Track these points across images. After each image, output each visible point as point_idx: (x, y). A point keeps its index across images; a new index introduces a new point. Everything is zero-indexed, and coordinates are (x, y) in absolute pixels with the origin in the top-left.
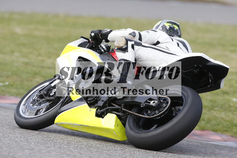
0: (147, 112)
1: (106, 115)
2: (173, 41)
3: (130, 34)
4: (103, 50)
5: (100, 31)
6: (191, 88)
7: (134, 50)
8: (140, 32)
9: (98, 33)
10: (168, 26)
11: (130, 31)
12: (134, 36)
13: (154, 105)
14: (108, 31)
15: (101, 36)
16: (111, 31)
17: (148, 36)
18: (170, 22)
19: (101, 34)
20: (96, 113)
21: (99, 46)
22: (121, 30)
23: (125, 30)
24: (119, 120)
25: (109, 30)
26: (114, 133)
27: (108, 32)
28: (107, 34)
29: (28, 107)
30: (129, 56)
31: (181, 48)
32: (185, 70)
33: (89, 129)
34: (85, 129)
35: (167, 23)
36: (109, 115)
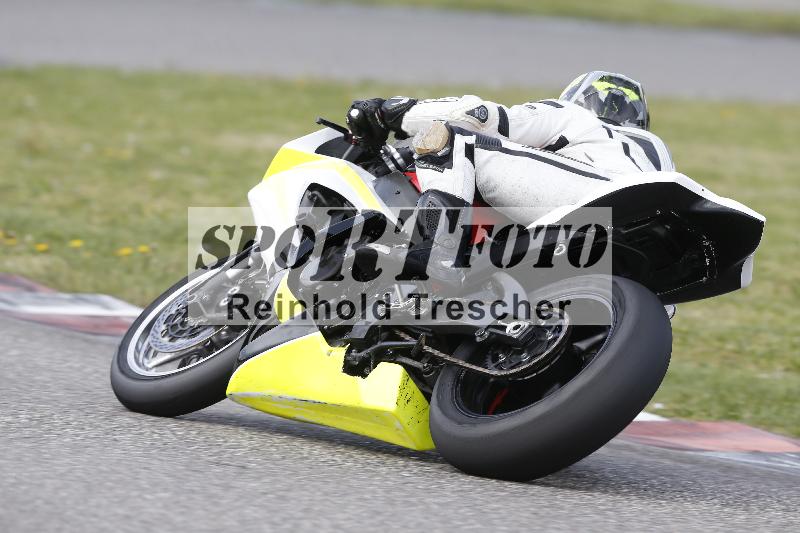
0: (495, 359)
1: (375, 367)
2: (611, 136)
3: (471, 113)
4: (391, 166)
5: (380, 102)
6: (636, 280)
7: (473, 162)
8: (505, 108)
9: (373, 110)
10: (603, 89)
11: (473, 102)
12: (484, 121)
13: (515, 334)
14: (401, 103)
15: (382, 119)
16: (413, 103)
17: (530, 120)
18: (610, 79)
19: (381, 111)
20: (346, 362)
21: (382, 151)
22: (441, 99)
23: (457, 98)
24: (411, 383)
25: (405, 100)
26: (397, 424)
27: (401, 106)
28: (398, 115)
29: (156, 346)
30: (455, 181)
31: (633, 160)
32: (626, 228)
33: (327, 414)
34: (313, 412)
35: (602, 79)
36: (383, 366)
